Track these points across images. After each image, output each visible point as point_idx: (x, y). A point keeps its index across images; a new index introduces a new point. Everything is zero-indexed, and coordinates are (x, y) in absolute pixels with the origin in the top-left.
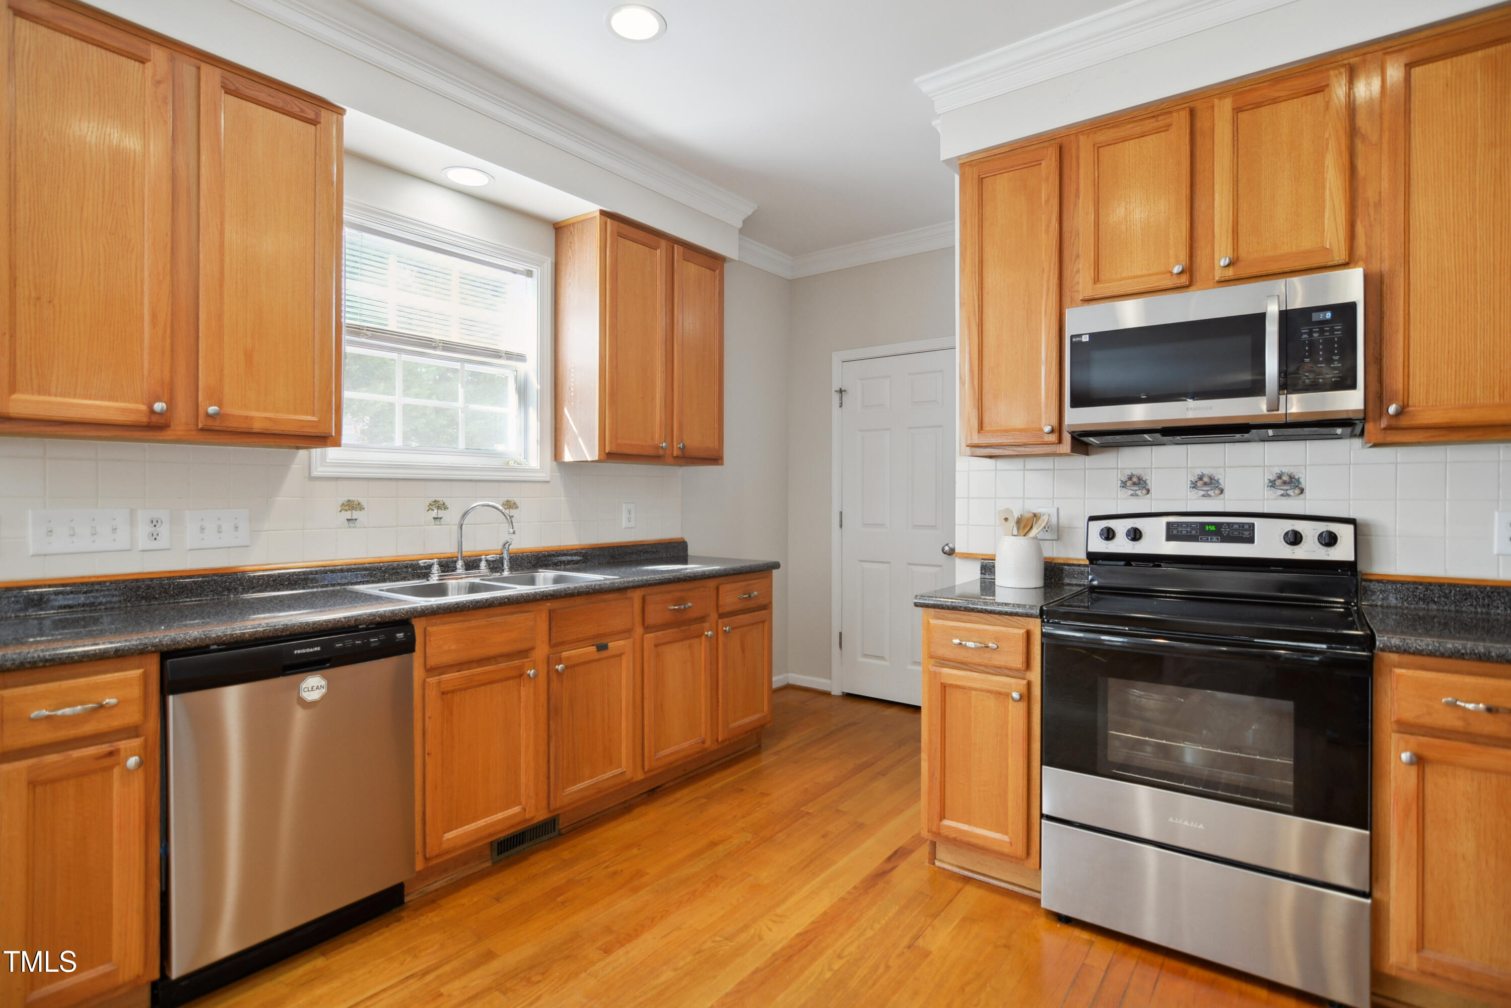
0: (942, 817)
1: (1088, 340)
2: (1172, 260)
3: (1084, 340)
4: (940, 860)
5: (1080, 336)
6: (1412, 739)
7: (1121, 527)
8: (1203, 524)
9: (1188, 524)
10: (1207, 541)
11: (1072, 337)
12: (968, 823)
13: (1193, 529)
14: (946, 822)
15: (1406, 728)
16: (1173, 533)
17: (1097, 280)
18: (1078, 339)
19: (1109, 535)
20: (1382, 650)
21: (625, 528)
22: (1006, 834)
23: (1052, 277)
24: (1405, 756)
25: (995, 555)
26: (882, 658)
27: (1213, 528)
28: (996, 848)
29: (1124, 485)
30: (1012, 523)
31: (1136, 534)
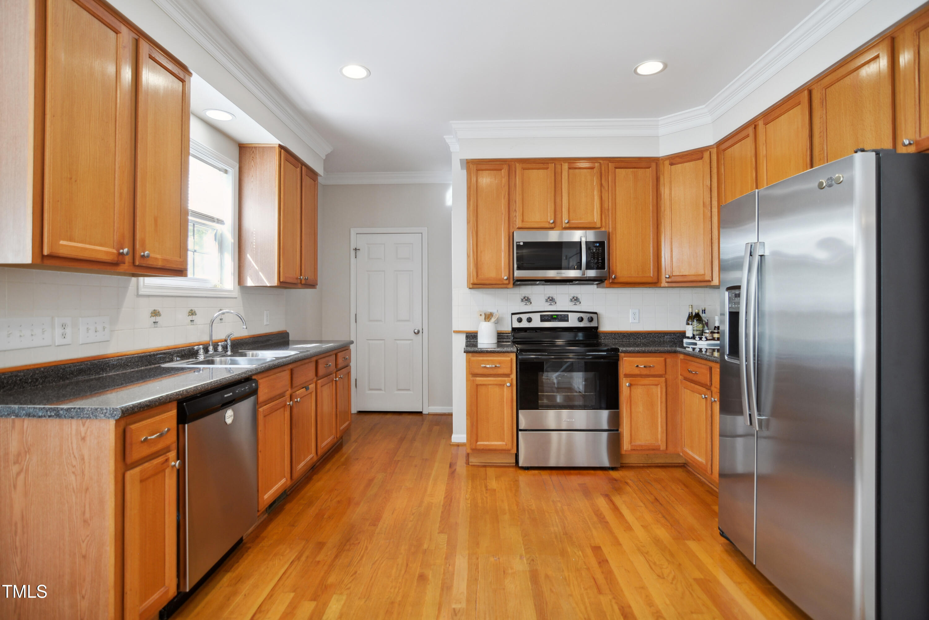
0: (477, 441)
1: (522, 244)
2: (549, 218)
3: (521, 244)
4: (471, 462)
5: (520, 242)
6: (629, 379)
7: (524, 317)
8: (552, 315)
9: (547, 315)
10: (554, 321)
11: (517, 242)
12: (488, 441)
13: (549, 317)
14: (479, 443)
15: (626, 376)
16: (543, 319)
17: (523, 221)
18: (519, 244)
19: (520, 320)
20: (621, 352)
21: (266, 325)
22: (504, 441)
23: (506, 216)
24: (627, 384)
25: (477, 331)
26: (380, 390)
27: (555, 316)
28: (501, 448)
29: (522, 300)
30: (483, 317)
31: (529, 320)
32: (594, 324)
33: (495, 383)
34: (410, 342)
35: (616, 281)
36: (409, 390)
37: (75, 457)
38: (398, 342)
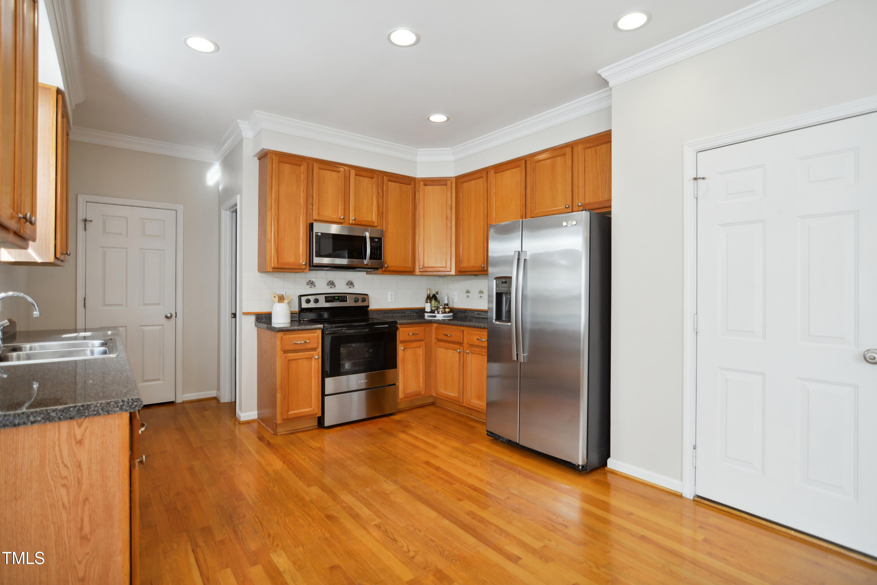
0: (288, 412)
1: (320, 235)
2: (340, 214)
3: (319, 235)
4: (278, 433)
5: (318, 233)
6: (403, 344)
7: (312, 298)
8: (335, 297)
9: (331, 297)
10: (336, 302)
11: (316, 233)
12: (298, 409)
13: (332, 298)
14: (290, 413)
15: (402, 342)
16: (327, 300)
17: (318, 214)
18: (317, 234)
19: (308, 301)
20: (399, 324)
22: (312, 408)
23: (305, 208)
24: (402, 348)
25: (271, 312)
27: (337, 298)
28: (309, 414)
29: (308, 284)
30: (277, 299)
31: (316, 301)
32: (365, 304)
33: (305, 357)
34: (160, 327)
35: (387, 269)
36: (158, 380)
37: (66, 466)
38: (144, 328)
